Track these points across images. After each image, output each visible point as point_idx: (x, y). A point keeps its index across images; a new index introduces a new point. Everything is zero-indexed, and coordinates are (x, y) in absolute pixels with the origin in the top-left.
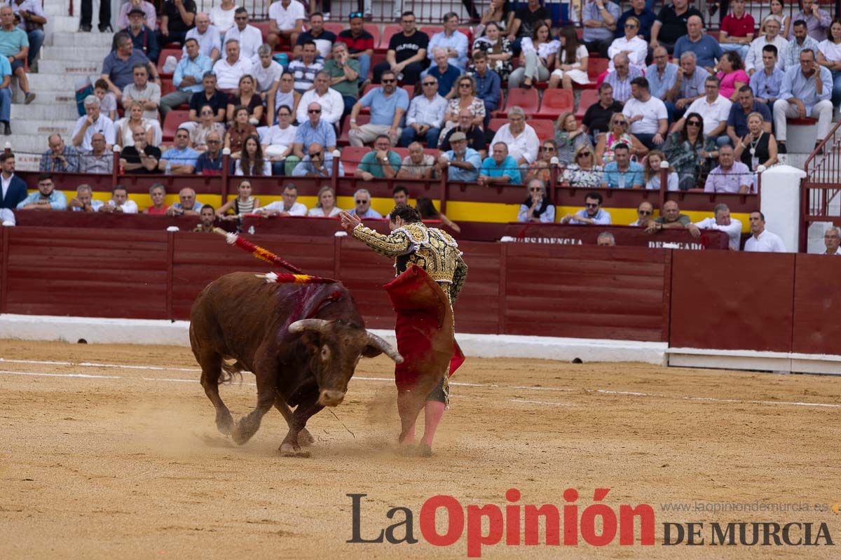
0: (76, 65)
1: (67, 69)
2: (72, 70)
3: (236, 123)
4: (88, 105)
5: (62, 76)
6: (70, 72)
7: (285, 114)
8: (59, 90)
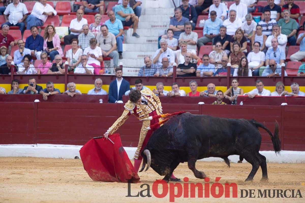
0: (156, 24)
1: (152, 26)
2: (154, 26)
3: (234, 51)
4: (161, 43)
5: (149, 30)
6: (153, 28)
7: (257, 46)
8: (148, 37)
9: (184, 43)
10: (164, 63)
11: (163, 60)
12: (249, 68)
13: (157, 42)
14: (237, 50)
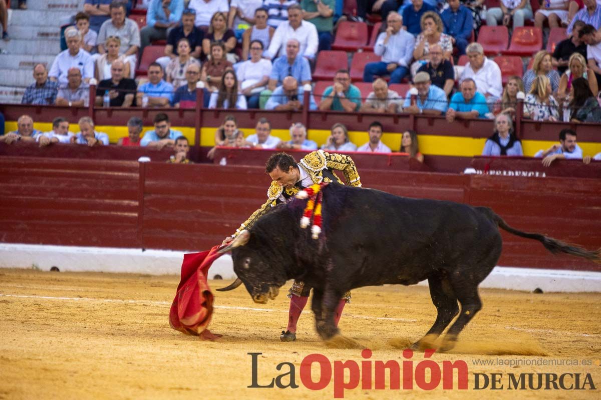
0: (58, 2)
1: (49, 6)
2: (54, 6)
4: (68, 37)
5: (44, 13)
6: (52, 9)
8: (40, 26)
9: (116, 39)
10: (71, 78)
11: (69, 72)
12: (239, 93)
13: (59, 38)
14: (218, 57)
